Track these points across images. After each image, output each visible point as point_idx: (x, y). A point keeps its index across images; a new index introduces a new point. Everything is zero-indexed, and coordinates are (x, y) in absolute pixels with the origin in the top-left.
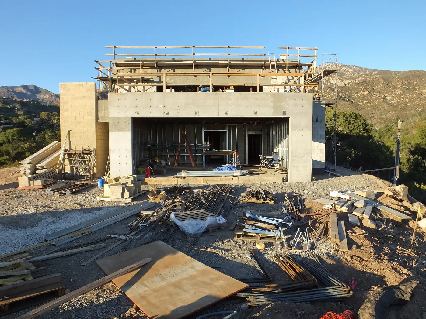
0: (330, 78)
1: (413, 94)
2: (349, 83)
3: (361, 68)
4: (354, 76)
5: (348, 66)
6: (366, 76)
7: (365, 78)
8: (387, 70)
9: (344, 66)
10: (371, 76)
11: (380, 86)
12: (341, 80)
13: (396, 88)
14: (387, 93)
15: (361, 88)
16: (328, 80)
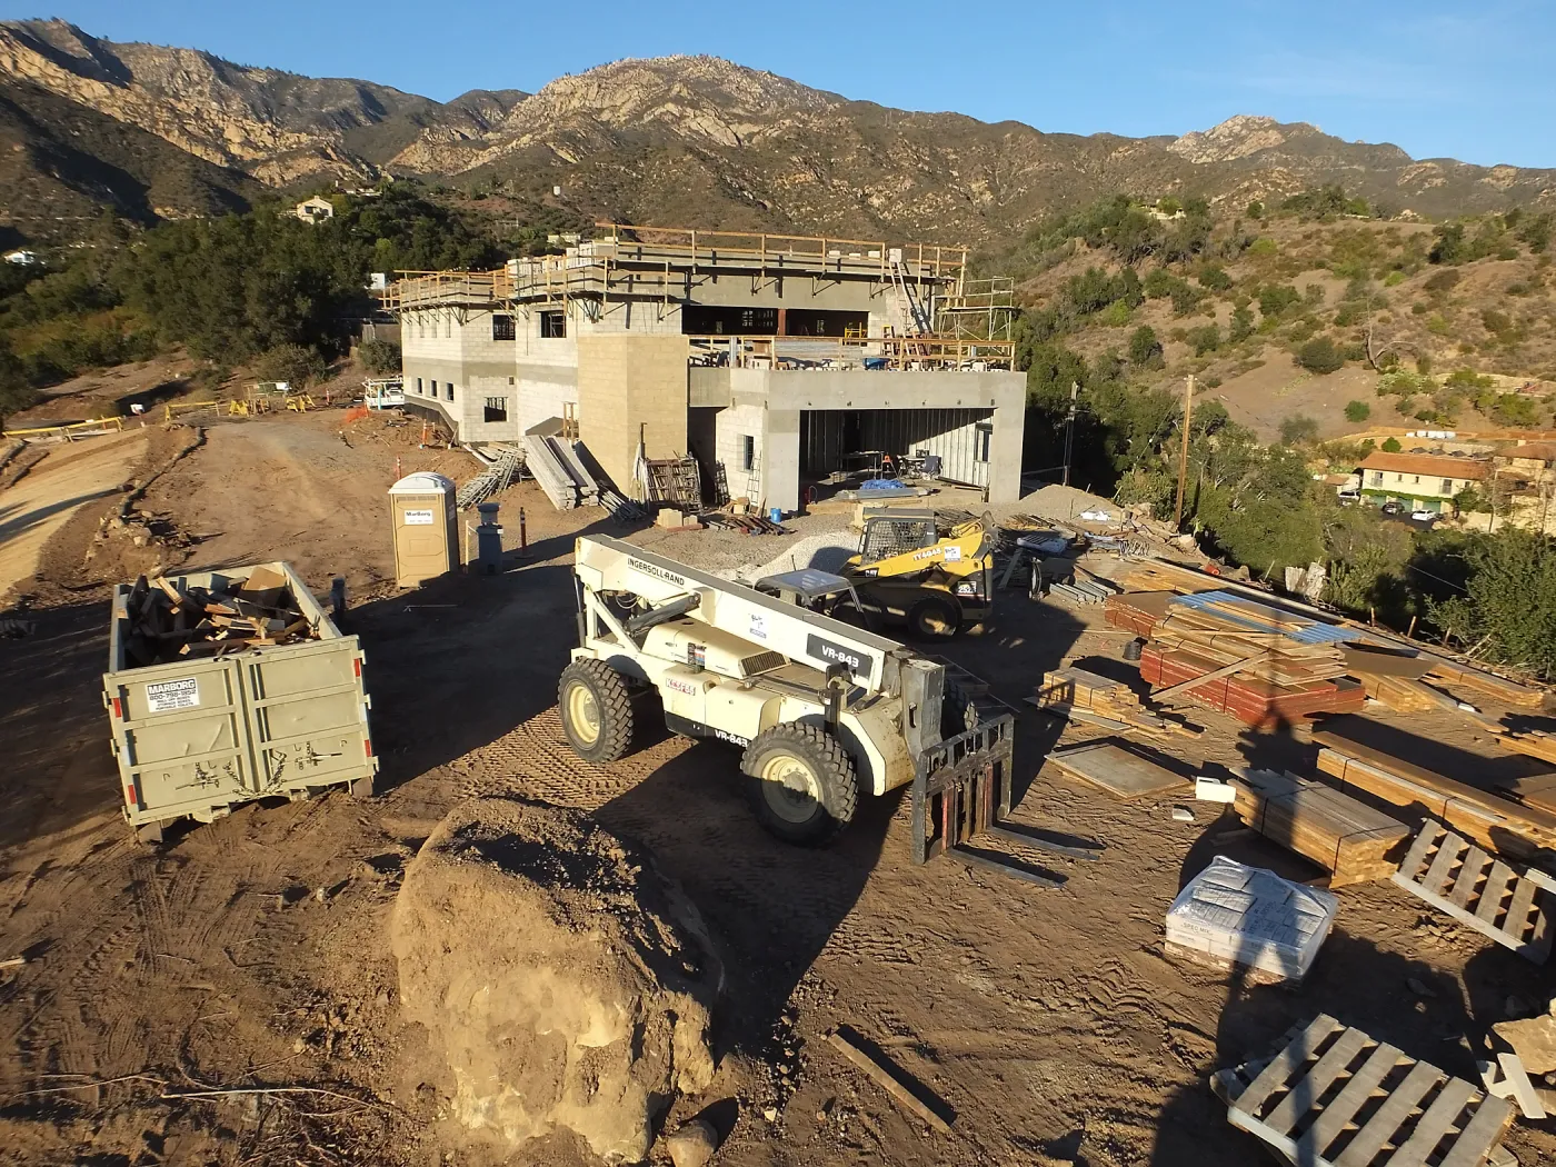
0: (689, 110)
1: (946, 194)
2: (750, 136)
3: (789, 82)
4: (768, 112)
5: (747, 72)
6: (806, 117)
7: (803, 122)
8: (871, 103)
9: (736, 68)
10: (820, 116)
11: (850, 158)
12: (724, 120)
13: (897, 169)
14: (871, 185)
15: (794, 159)
16: (682, 117)
